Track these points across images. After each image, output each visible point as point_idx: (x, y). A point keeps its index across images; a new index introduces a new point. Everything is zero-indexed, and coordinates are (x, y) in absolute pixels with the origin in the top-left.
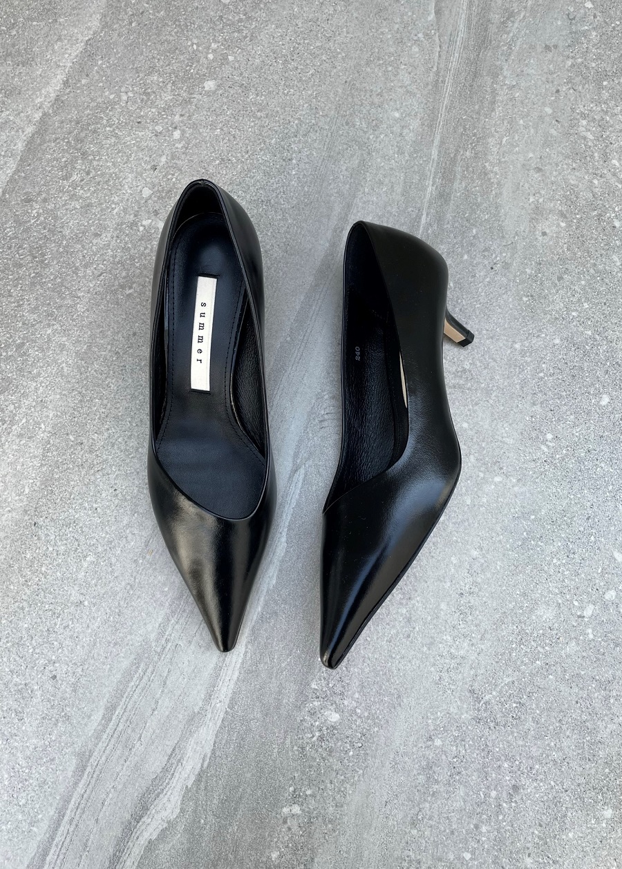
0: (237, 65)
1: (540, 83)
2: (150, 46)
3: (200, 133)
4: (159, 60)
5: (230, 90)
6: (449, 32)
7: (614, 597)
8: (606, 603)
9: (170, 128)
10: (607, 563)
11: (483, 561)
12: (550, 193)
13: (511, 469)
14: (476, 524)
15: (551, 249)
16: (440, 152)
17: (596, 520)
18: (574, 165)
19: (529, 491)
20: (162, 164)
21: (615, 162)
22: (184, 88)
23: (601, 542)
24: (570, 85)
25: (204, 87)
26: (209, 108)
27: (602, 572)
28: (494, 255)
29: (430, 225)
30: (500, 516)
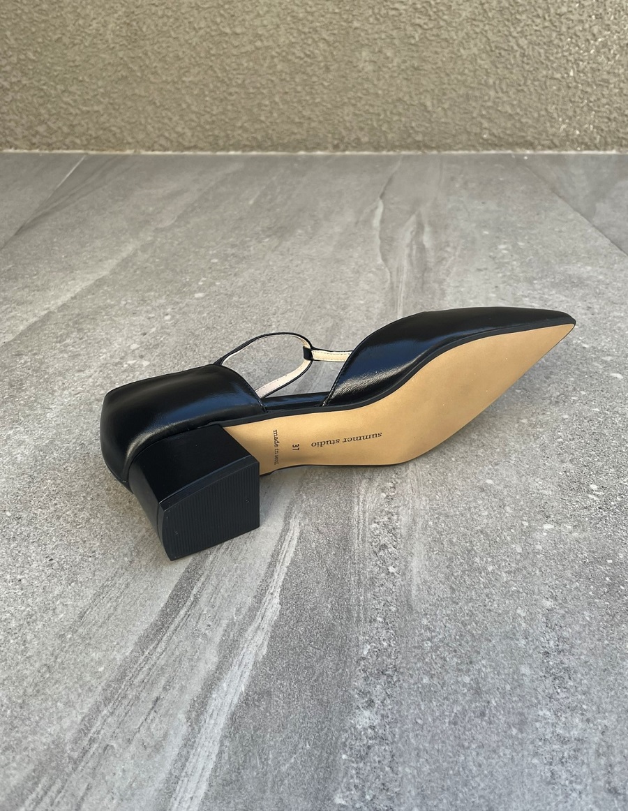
0: (223, 286)
2: (150, 280)
3: (189, 316)
5: (217, 296)
6: (396, 267)
9: (162, 315)
13: (559, 517)
22: (177, 297)
25: (194, 296)
26: (197, 305)
30: (565, 563)
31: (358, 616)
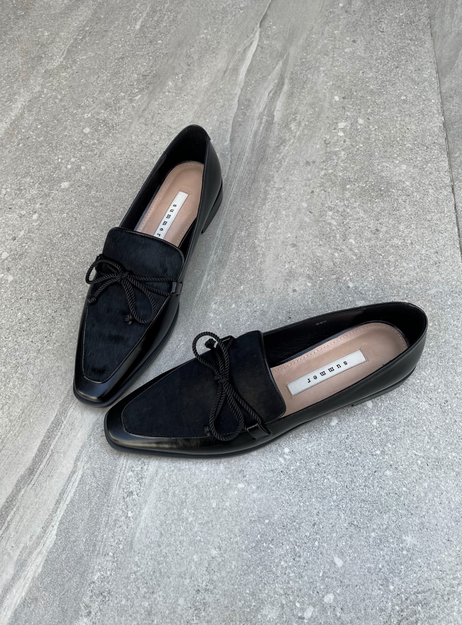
0: (86, 172)
1: (300, 186)
2: (29, 159)
3: (52, 216)
4: (33, 168)
5: (79, 188)
6: (238, 153)
7: (332, 601)
8: (325, 606)
9: (31, 212)
10: (328, 567)
11: (220, 560)
12: (301, 262)
13: (252, 477)
14: (218, 526)
15: (299, 302)
16: (222, 232)
17: (321, 526)
18: (321, 243)
19: (266, 497)
20: (20, 236)
21: (352, 241)
22: (47, 187)
23: (324, 547)
24: (322, 188)
25: (61, 186)
26: (61, 200)
27: (323, 576)
28: (255, 305)
29: (210, 282)
30: (239, 519)
31: (99, 551)
